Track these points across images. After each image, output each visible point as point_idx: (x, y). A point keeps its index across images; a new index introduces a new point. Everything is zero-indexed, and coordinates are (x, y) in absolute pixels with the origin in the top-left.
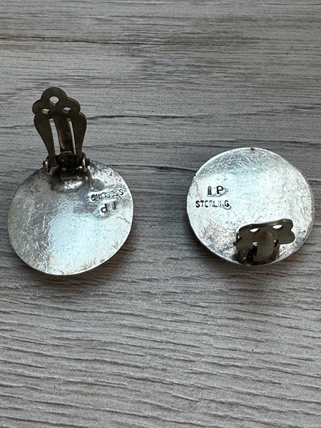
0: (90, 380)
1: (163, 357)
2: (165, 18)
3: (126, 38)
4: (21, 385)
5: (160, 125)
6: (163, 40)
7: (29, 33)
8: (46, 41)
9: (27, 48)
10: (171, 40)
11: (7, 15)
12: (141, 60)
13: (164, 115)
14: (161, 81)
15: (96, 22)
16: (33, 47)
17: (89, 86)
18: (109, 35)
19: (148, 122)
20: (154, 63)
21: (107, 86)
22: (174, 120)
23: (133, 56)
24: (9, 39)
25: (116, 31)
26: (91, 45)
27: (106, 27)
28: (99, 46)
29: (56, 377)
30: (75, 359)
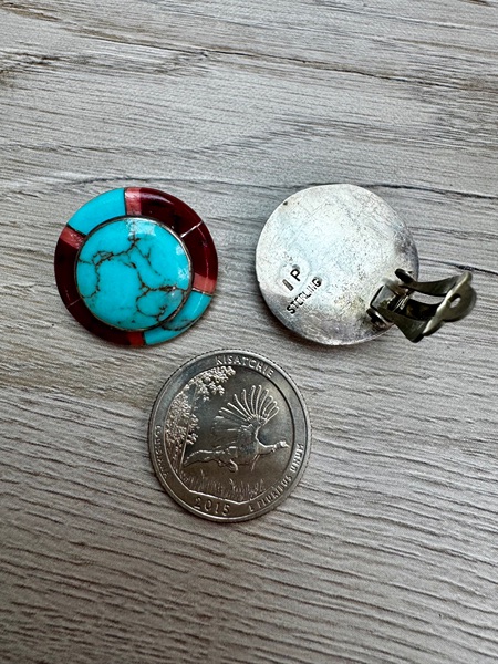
0: (374, 544)
1: (465, 525)
2: (466, 49)
3: (414, 74)
4: (287, 540)
5: (460, 207)
6: (463, 82)
7: (285, 52)
8: (308, 66)
9: (283, 74)
10: (475, 83)
11: (255, 22)
12: (434, 108)
13: (465, 192)
14: (461, 143)
15: (373, 46)
16: (290, 74)
17: (365, 139)
18: (391, 67)
19: (444, 199)
20: (452, 115)
21: (389, 142)
22: (478, 200)
23: (424, 101)
24: (258, 58)
25: (400, 61)
26: (367, 78)
27: (386, 55)
28: (378, 81)
29: (331, 534)
30: (355, 514)
